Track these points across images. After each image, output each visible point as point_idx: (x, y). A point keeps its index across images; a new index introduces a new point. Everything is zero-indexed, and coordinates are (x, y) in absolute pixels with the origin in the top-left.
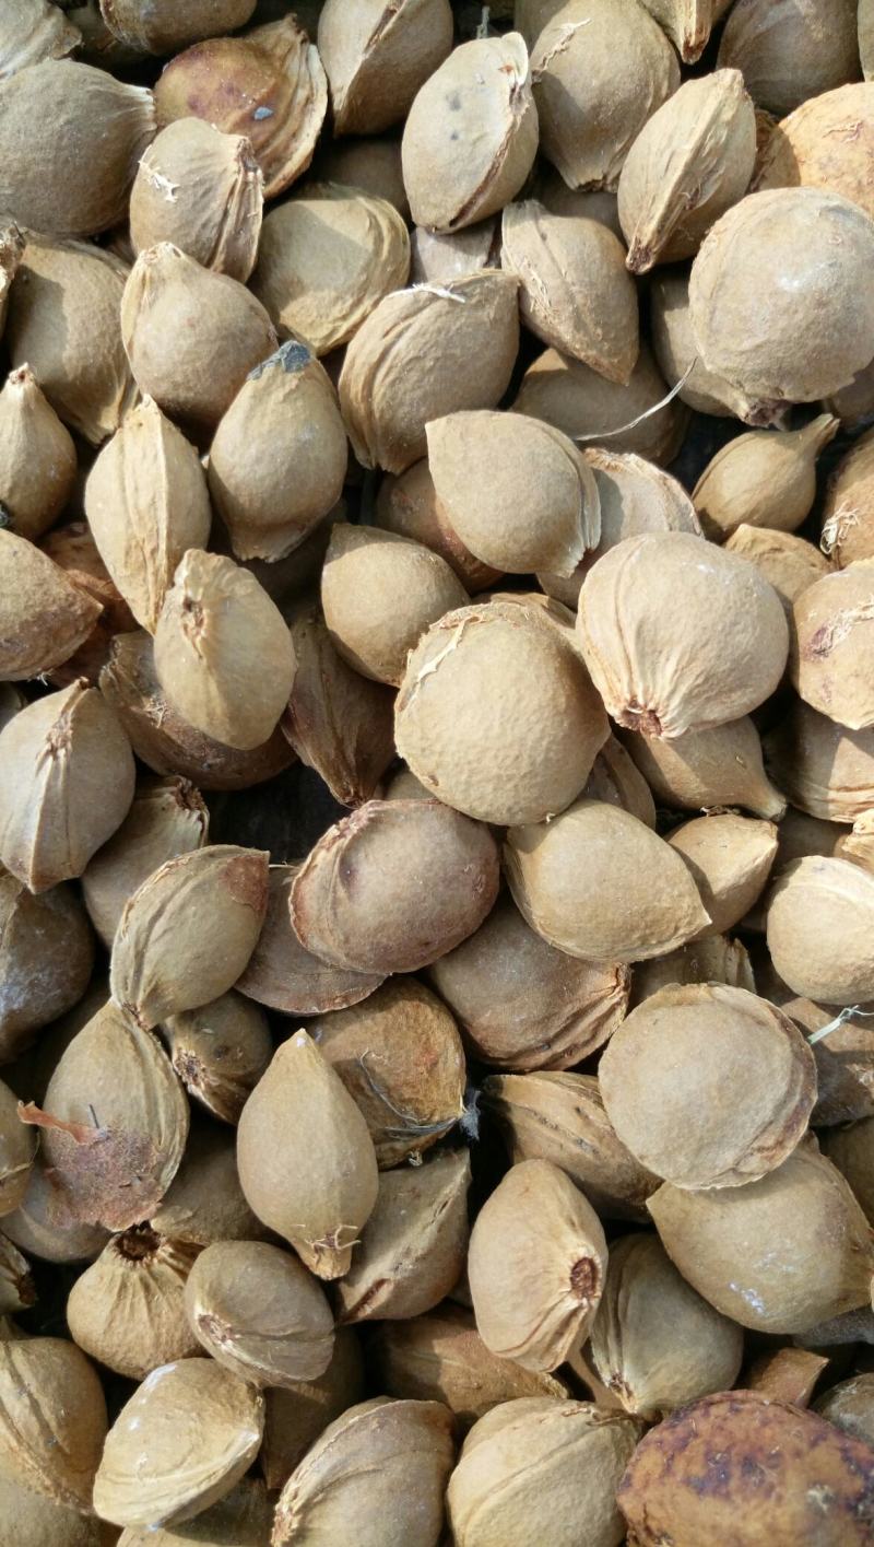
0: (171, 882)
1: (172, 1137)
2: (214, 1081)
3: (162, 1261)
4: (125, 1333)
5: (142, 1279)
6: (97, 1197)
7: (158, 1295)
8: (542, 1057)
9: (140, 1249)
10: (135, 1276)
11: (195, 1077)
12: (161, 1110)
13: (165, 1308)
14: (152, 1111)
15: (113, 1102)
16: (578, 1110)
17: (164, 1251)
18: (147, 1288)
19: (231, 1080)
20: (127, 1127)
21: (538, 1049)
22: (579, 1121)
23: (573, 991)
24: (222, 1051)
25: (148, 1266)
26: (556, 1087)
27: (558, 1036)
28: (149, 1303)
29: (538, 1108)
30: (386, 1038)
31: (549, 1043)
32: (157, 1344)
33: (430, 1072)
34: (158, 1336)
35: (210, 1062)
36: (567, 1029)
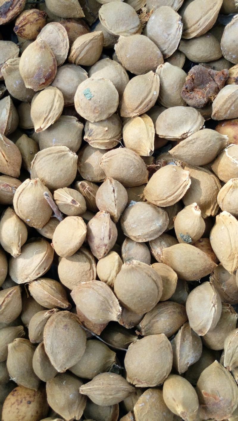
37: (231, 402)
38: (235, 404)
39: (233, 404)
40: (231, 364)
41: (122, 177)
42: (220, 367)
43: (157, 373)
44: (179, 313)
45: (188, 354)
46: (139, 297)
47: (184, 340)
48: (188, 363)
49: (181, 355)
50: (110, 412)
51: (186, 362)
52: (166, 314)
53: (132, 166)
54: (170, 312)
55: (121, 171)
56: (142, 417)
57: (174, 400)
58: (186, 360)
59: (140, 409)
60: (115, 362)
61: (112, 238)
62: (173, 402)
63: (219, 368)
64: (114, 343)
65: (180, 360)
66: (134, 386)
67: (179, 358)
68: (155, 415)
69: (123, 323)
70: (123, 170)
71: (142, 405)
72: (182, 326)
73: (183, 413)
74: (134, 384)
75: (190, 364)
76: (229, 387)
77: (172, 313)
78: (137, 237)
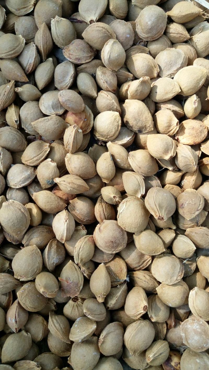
0: (81, 243)
1: (82, 282)
2: (88, 273)
3: (79, 302)
4: (74, 314)
5: (76, 305)
6: (70, 292)
7: (79, 307)
8: (138, 268)
9: (76, 300)
10: (75, 305)
11: (85, 272)
12: (80, 278)
13: (80, 310)
14: (79, 278)
15: (73, 277)
16: (144, 276)
17: (80, 300)
18: (77, 306)
19: (90, 273)
20: (75, 281)
21: (138, 267)
22: (145, 278)
23: (143, 258)
24: (88, 268)
25: (77, 303)
26: (141, 273)
27: (141, 265)
28: (77, 309)
29: (138, 276)
30: (114, 266)
31: (139, 266)
32: (79, 315)
33: (121, 272)
34: (79, 314)
35: (87, 270)
36: (142, 264)
37: (77, 284)
38: (81, 285)
39: (79, 285)
40: (79, 261)
41: (9, 146)
42: (73, 264)
43: (30, 269)
44: (47, 232)
45: (53, 256)
46: (12, 222)
47: (51, 248)
48: (54, 263)
49: (48, 258)
50: (6, 299)
51: (52, 262)
52: (37, 233)
53: (15, 139)
54: (40, 232)
55: (8, 142)
56: (22, 298)
57: (40, 285)
58: (52, 261)
59: (21, 294)
60: (9, 267)
61: (2, 185)
62: (39, 286)
63: (71, 264)
64: (7, 254)
65: (48, 260)
66: (18, 280)
67: (47, 260)
68: (31, 297)
69: (11, 240)
70: (9, 142)
71: (22, 291)
72: (51, 240)
73: (43, 292)
74: (18, 279)
75: (55, 263)
76: (76, 275)
77: (41, 232)
78: (15, 185)
